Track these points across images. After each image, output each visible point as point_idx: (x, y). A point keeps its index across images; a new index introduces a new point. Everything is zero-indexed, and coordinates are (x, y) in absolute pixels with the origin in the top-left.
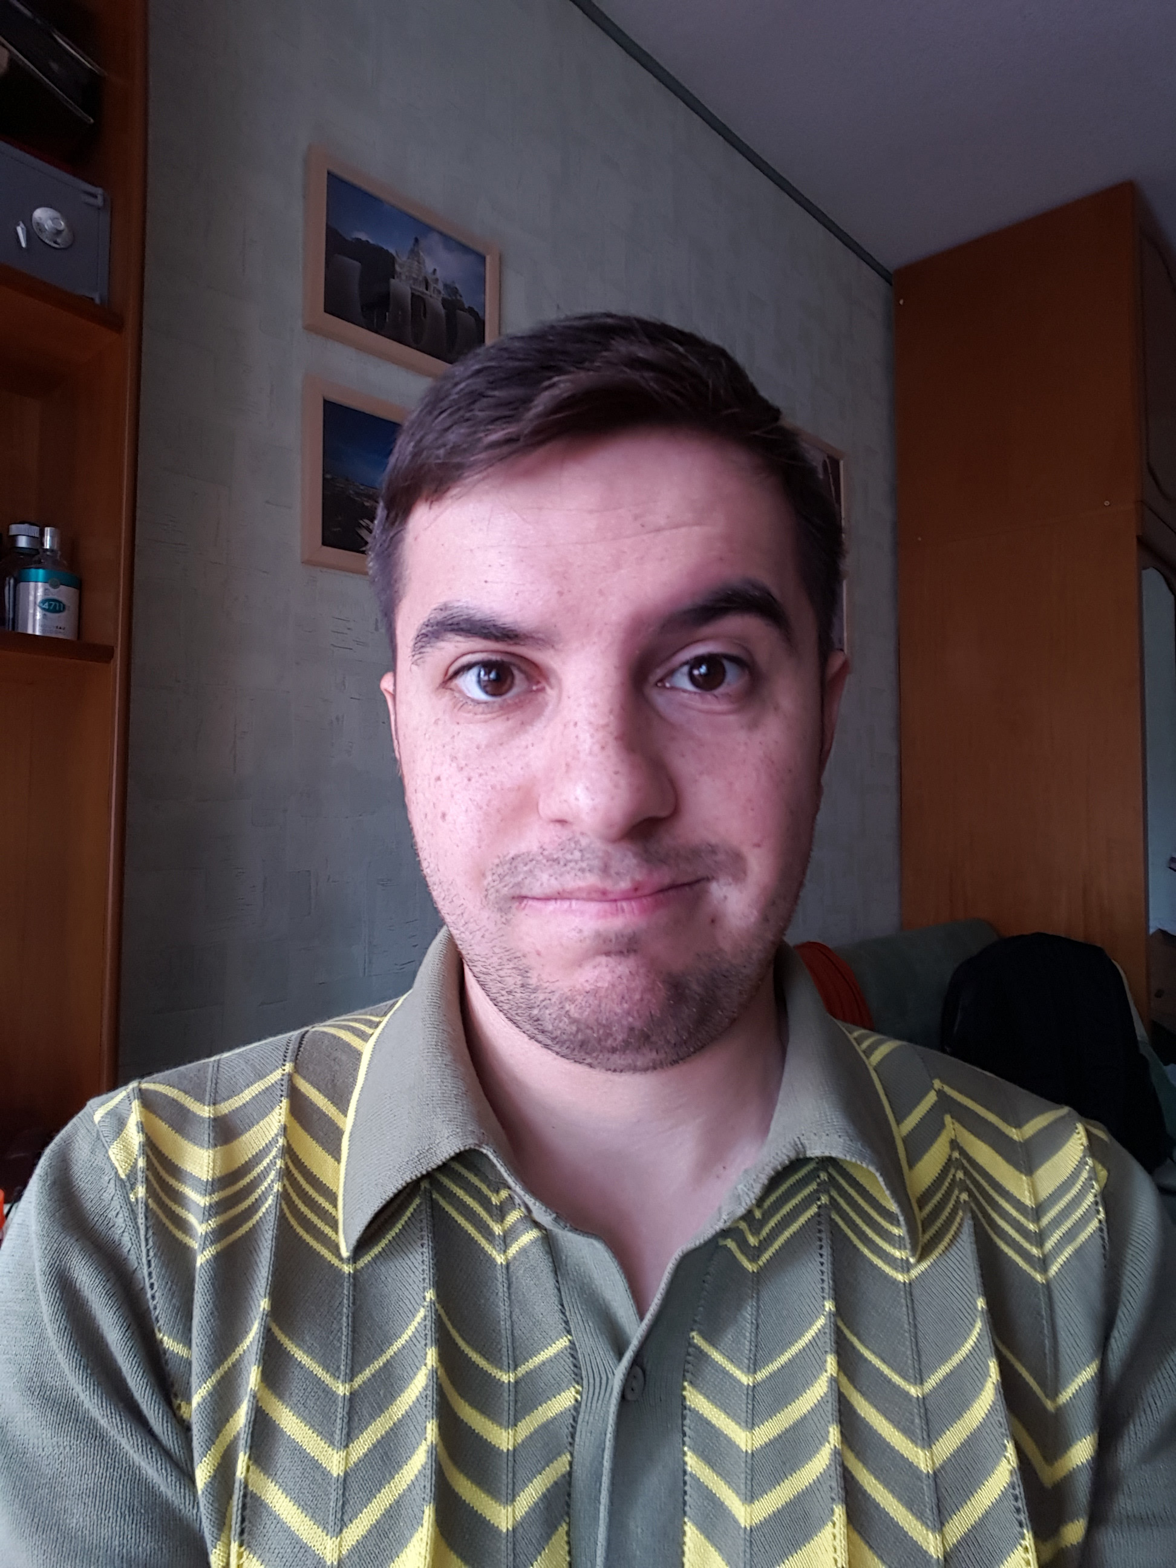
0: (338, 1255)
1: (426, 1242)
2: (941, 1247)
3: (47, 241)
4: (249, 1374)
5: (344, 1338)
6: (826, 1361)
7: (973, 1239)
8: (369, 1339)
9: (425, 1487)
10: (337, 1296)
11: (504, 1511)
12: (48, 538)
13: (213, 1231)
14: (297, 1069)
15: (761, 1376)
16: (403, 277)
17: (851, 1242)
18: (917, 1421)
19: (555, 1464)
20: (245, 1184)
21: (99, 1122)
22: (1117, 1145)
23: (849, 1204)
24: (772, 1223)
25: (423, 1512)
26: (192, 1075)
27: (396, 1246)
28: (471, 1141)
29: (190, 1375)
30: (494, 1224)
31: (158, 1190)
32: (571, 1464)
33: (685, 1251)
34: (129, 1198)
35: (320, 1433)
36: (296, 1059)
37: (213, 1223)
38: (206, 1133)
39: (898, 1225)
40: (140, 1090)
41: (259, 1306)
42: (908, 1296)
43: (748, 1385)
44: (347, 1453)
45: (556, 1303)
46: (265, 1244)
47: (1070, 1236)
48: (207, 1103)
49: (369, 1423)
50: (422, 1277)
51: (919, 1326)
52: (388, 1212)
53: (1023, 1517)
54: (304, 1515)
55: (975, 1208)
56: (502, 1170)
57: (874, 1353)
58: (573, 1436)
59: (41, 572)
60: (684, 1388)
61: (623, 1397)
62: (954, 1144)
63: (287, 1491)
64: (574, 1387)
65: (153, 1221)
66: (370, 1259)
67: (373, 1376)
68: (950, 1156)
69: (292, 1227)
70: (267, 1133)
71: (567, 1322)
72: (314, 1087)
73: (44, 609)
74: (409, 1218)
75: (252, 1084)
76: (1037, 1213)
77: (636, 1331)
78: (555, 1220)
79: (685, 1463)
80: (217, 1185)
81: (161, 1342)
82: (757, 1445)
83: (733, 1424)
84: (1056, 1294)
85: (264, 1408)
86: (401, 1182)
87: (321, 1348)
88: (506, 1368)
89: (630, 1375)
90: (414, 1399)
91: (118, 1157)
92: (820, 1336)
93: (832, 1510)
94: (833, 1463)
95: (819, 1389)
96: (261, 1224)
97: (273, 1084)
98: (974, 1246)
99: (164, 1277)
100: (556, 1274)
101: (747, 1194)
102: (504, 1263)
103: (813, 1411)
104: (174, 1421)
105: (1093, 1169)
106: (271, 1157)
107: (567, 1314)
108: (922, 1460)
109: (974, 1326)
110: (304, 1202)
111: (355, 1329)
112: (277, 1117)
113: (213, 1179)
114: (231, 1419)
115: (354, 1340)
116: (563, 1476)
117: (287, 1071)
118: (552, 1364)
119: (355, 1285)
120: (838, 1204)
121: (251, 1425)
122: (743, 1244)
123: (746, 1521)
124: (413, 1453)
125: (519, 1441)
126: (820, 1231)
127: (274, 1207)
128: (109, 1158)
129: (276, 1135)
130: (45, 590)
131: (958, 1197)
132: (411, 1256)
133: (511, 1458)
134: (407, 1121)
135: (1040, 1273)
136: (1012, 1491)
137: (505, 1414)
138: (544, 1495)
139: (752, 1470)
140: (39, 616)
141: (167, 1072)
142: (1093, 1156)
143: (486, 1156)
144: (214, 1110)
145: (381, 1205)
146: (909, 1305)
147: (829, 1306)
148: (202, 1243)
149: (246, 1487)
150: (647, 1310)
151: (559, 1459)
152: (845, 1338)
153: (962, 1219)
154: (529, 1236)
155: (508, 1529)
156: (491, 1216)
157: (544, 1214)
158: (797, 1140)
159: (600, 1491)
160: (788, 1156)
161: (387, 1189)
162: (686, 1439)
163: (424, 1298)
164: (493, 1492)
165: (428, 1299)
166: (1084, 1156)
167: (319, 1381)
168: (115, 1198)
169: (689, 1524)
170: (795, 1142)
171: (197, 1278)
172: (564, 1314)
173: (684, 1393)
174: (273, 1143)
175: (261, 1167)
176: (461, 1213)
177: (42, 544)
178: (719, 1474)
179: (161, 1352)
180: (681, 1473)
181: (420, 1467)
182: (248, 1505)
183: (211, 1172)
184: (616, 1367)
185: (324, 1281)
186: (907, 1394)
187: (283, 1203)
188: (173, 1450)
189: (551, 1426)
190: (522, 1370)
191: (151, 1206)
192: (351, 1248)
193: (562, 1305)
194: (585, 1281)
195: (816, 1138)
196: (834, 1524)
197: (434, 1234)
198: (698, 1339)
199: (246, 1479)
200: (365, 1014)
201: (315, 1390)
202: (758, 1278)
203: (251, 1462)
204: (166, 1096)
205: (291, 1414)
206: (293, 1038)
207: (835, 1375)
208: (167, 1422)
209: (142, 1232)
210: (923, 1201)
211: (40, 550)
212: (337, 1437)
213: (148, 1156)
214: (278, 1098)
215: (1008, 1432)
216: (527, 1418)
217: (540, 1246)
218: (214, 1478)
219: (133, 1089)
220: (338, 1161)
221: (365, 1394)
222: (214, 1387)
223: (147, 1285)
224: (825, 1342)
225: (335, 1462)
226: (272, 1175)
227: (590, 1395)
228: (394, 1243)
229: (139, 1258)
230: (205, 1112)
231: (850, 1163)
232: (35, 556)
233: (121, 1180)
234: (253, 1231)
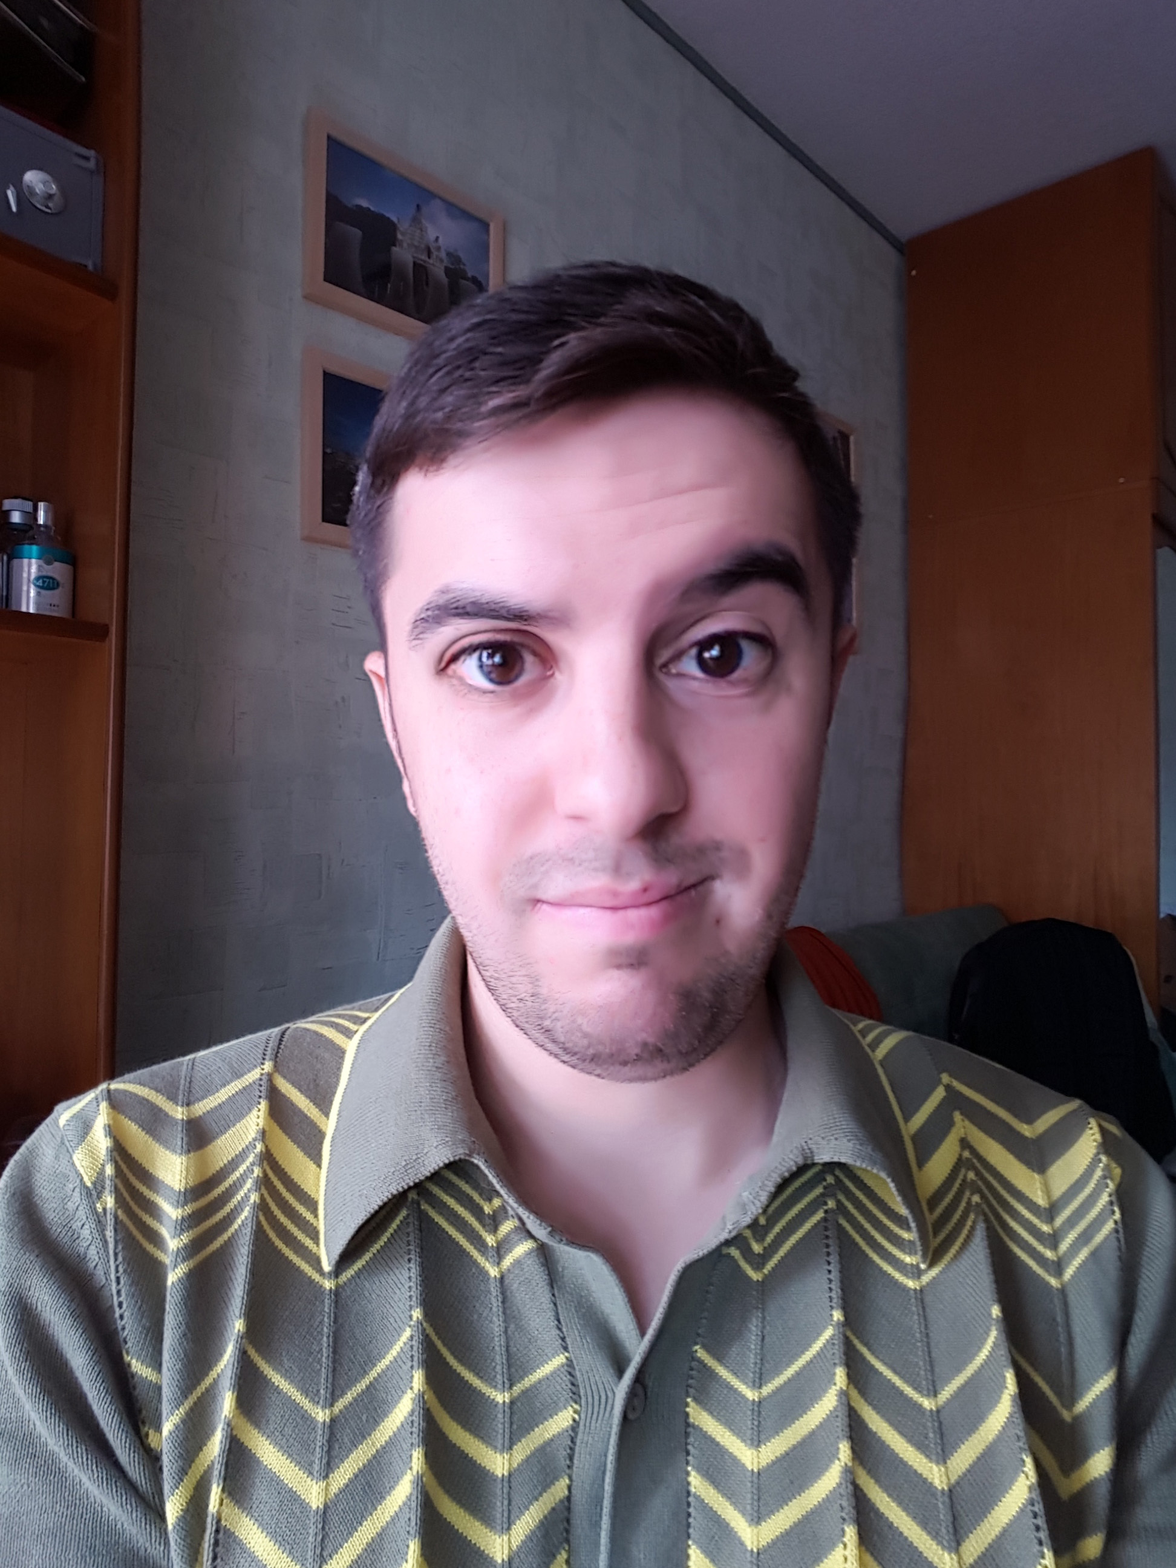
0: (319, 1269)
1: (413, 1257)
2: (953, 1251)
3: (39, 206)
4: (223, 1399)
5: (324, 1360)
6: (834, 1374)
7: (986, 1243)
8: (351, 1360)
9: (409, 1519)
10: (318, 1314)
11: (499, 1541)
12: (42, 513)
13: (186, 1247)
14: (276, 1067)
15: (767, 1390)
16: (405, 245)
17: (860, 1249)
18: (931, 1435)
19: (553, 1489)
20: (220, 1192)
21: (64, 1126)
22: (1130, 1141)
23: (856, 1208)
24: (777, 1229)
25: (408, 1546)
26: (164, 1073)
27: (381, 1260)
28: (461, 1151)
29: (160, 1401)
30: (486, 1234)
31: (128, 1199)
32: (569, 1488)
33: (688, 1262)
34: (95, 1209)
35: (298, 1463)
36: (276, 1056)
37: (185, 1238)
38: (178, 1137)
39: (908, 1229)
40: (109, 1091)
41: (234, 1327)
42: (920, 1303)
43: (754, 1400)
44: (327, 1483)
45: (552, 1318)
46: (241, 1260)
47: (1085, 1237)
48: (180, 1103)
49: (350, 1451)
50: (409, 1294)
51: (931, 1335)
52: (373, 1224)
53: (1043, 1535)
54: (281, 1551)
55: (987, 1210)
56: (494, 1181)
57: (885, 1364)
58: (571, 1458)
59: (35, 548)
60: (687, 1405)
61: (625, 1418)
62: (964, 1143)
63: (263, 1526)
64: (572, 1406)
65: (123, 1234)
66: (353, 1273)
67: (355, 1399)
68: (960, 1155)
69: (270, 1240)
70: (243, 1136)
71: (563, 1339)
72: (296, 1087)
73: (38, 586)
74: (395, 1231)
75: (229, 1083)
76: (1050, 1213)
77: (637, 1349)
78: (551, 1234)
79: (689, 1484)
80: (189, 1197)
81: (129, 1365)
82: (764, 1463)
83: (739, 1441)
84: (1072, 1298)
85: (238, 1437)
86: (387, 1194)
87: (300, 1370)
88: (500, 1386)
89: (632, 1395)
90: (399, 1424)
91: (84, 1163)
92: (828, 1347)
93: (843, 1531)
94: (843, 1482)
95: (828, 1403)
96: (236, 1237)
97: (250, 1084)
98: (988, 1251)
99: (133, 1295)
100: (552, 1287)
101: (753, 1203)
102: (498, 1276)
103: (821, 1426)
104: (141, 1451)
105: (1107, 1168)
106: (248, 1163)
107: (564, 1330)
108: (936, 1476)
109: (988, 1335)
110: (284, 1212)
111: (335, 1350)
112: (255, 1120)
113: (185, 1189)
114: (205, 1448)
115: (334, 1361)
116: (561, 1501)
117: (266, 1071)
118: (549, 1383)
119: (336, 1302)
120: (846, 1208)
121: (225, 1455)
122: (747, 1252)
123: (752, 1543)
124: (396, 1483)
125: (515, 1465)
126: (827, 1237)
127: (250, 1220)
128: (73, 1164)
129: (255, 1140)
130: (39, 567)
131: (969, 1199)
132: (397, 1272)
133: (506, 1484)
134: (393, 1128)
135: (1055, 1277)
136: (1030, 1507)
137: (500, 1437)
138: (541, 1522)
139: (759, 1489)
140: (32, 593)
141: (139, 1072)
142: (1107, 1153)
143: (477, 1167)
144: (188, 1111)
145: (365, 1218)
146: (921, 1313)
147: (837, 1315)
148: (174, 1260)
149: (219, 1521)
150: (649, 1325)
151: (557, 1483)
152: (854, 1346)
153: (974, 1222)
154: (522, 1248)
155: (503, 1560)
156: (484, 1226)
157: (538, 1227)
158: (804, 1144)
159: (601, 1517)
160: (796, 1162)
161: (372, 1200)
162: (690, 1458)
163: (411, 1317)
164: (487, 1520)
165: (415, 1319)
166: (1098, 1154)
167: (297, 1407)
168: (80, 1208)
169: (693, 1547)
170: (802, 1147)
171: (168, 1298)
172: (560, 1329)
173: (688, 1409)
174: (250, 1148)
175: (237, 1174)
176: (451, 1223)
177: (36, 519)
178: (724, 1495)
179: (129, 1375)
180: (685, 1494)
181: (404, 1499)
182: (221, 1541)
183: (184, 1181)
184: (617, 1385)
185: (304, 1297)
186: (919, 1407)
187: (260, 1214)
188: (139, 1482)
189: (549, 1449)
190: (517, 1389)
191: (120, 1218)
192: (334, 1262)
193: (559, 1321)
194: (583, 1294)
195: (825, 1142)
196: (845, 1546)
197: (422, 1249)
198: (701, 1353)
199: (219, 1513)
200: (353, 1009)
201: (293, 1417)
202: (765, 1288)
203: (224, 1496)
204: (136, 1095)
205: (268, 1442)
206: (273, 1035)
207: (845, 1388)
208: (134, 1452)
209: (111, 1246)
210: (934, 1201)
211: (34, 526)
212: (316, 1467)
213: (116, 1162)
214: (256, 1099)
215: (1026, 1447)
216: (523, 1440)
217: (536, 1259)
218: (186, 1511)
219: (102, 1091)
220: (319, 1166)
221: (346, 1420)
222: (187, 1414)
223: (116, 1303)
224: (834, 1354)
225: (315, 1493)
226: (249, 1184)
227: (589, 1415)
228: (378, 1256)
229: (107, 1274)
230: (179, 1113)
231: (860, 1168)
232: (28, 532)
233: (87, 1188)
234: (229, 1243)
